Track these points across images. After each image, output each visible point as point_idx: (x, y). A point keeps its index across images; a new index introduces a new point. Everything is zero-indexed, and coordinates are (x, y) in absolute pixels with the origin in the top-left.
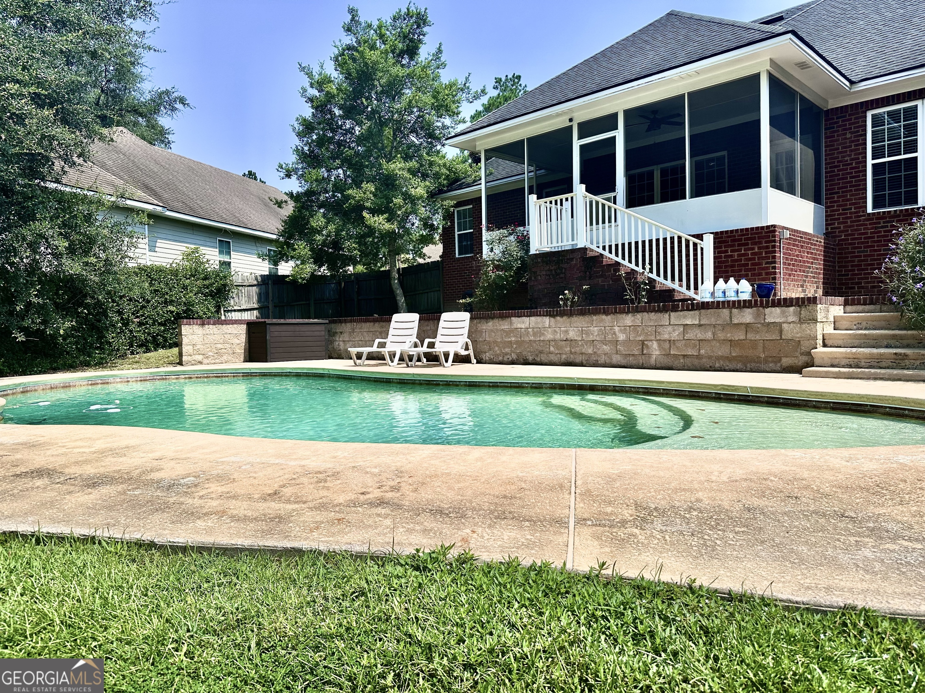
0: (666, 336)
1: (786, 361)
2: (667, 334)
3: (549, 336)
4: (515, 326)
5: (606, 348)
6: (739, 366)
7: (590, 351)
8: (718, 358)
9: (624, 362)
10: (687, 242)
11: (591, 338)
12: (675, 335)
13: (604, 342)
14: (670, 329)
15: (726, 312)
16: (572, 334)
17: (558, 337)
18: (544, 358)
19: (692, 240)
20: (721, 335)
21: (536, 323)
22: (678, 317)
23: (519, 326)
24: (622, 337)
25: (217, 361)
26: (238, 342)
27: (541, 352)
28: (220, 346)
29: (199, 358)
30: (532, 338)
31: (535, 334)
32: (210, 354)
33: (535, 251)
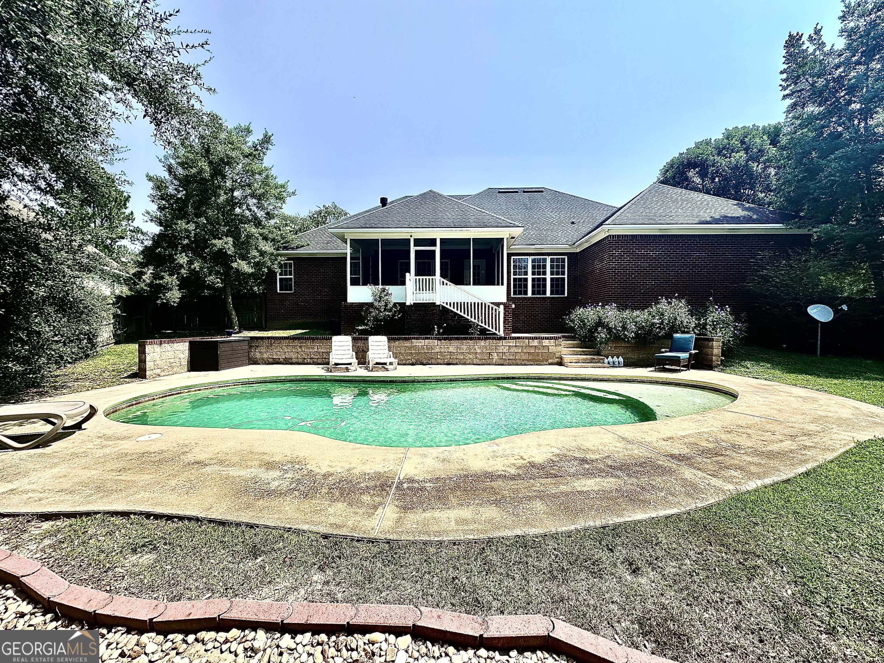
0: (501, 351)
1: (550, 361)
2: (503, 349)
3: (437, 350)
4: (415, 344)
5: (471, 356)
7: (462, 357)
9: (480, 363)
10: (489, 306)
12: (505, 351)
13: (469, 353)
14: (503, 347)
15: (527, 340)
16: (451, 349)
17: (442, 350)
18: (433, 361)
19: (491, 305)
20: (525, 351)
21: (430, 343)
22: (506, 343)
23: (417, 344)
24: (479, 351)
25: (171, 373)
26: (184, 356)
27: (432, 358)
28: (172, 361)
29: (158, 371)
30: (425, 351)
31: (428, 349)
32: (166, 367)
33: (408, 304)
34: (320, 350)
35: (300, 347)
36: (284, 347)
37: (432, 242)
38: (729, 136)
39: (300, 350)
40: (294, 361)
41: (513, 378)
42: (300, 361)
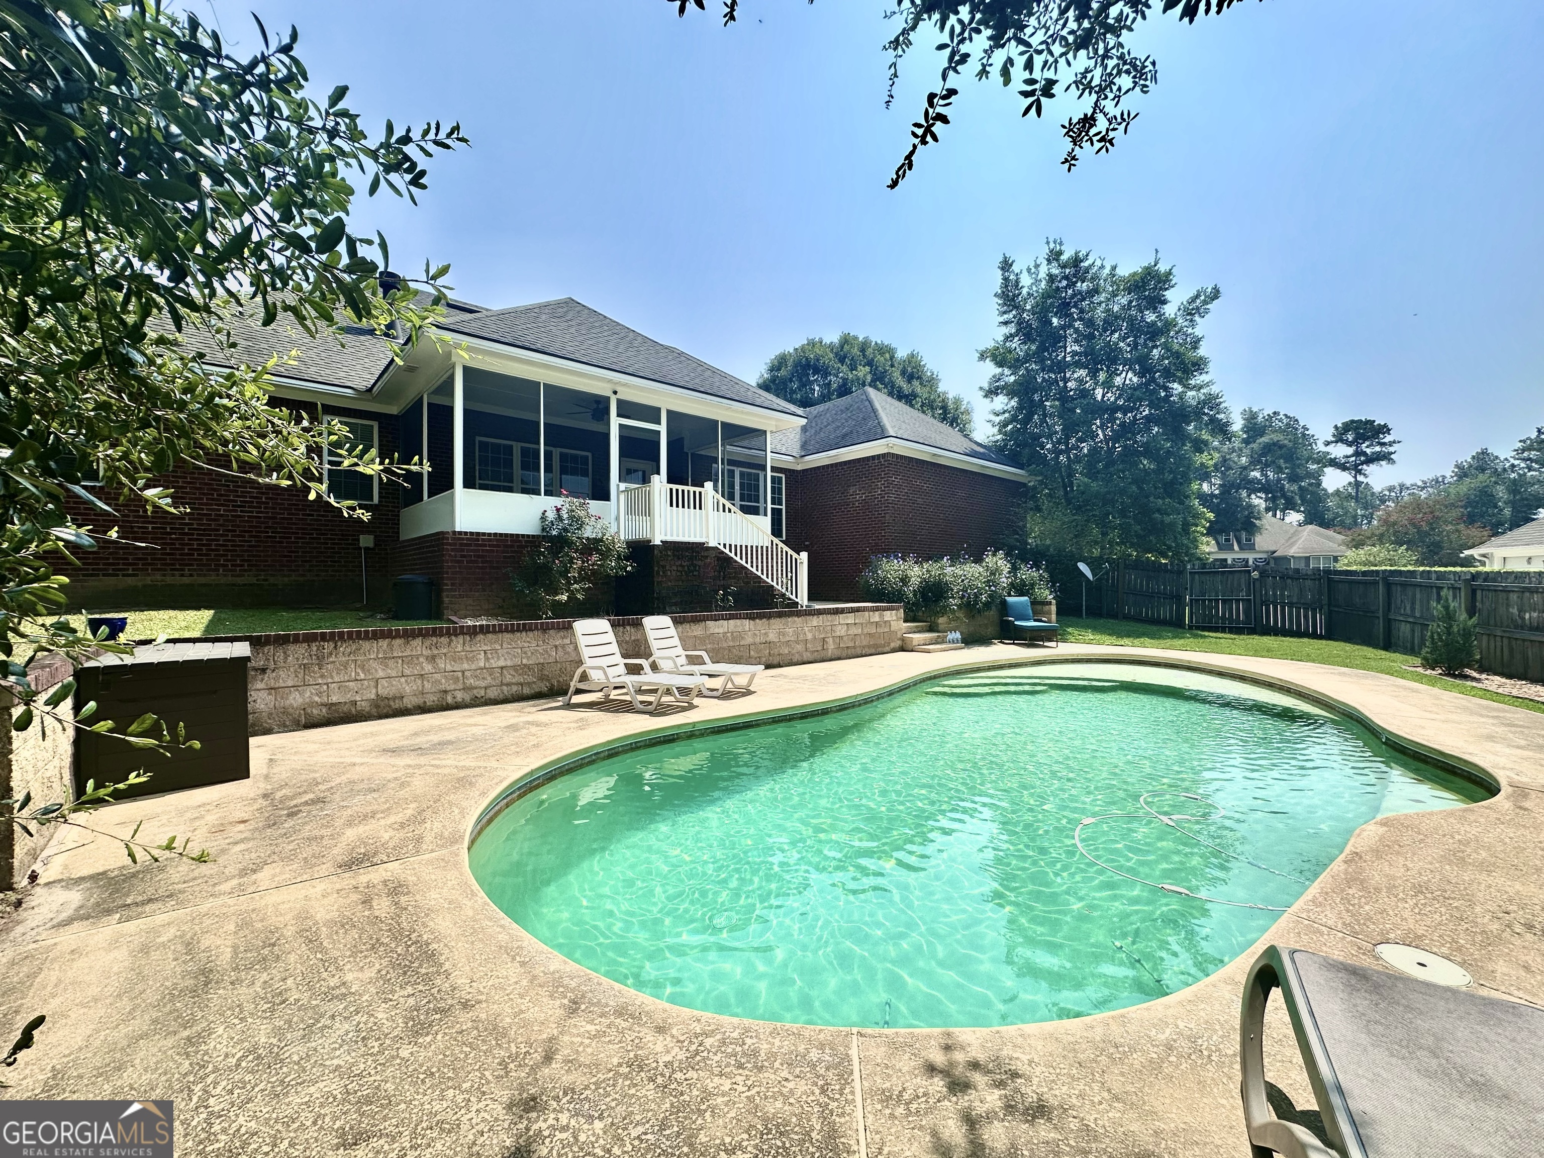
0: (838, 634)
1: (892, 645)
2: (841, 631)
4: (711, 631)
5: (800, 647)
6: (873, 651)
7: (786, 651)
8: (869, 647)
9: (811, 658)
11: (788, 639)
12: (842, 633)
13: (797, 642)
14: (840, 627)
15: (867, 613)
16: (772, 636)
17: (758, 640)
19: (790, 552)
21: (736, 626)
22: (844, 619)
23: (716, 631)
24: (809, 636)
30: (731, 644)
31: (734, 639)
33: (657, 542)
34: (494, 663)
35: (432, 659)
36: (374, 664)
37: (653, 414)
38: (846, 340)
39: (428, 668)
40: (409, 702)
41: (935, 677)
42: (431, 699)
